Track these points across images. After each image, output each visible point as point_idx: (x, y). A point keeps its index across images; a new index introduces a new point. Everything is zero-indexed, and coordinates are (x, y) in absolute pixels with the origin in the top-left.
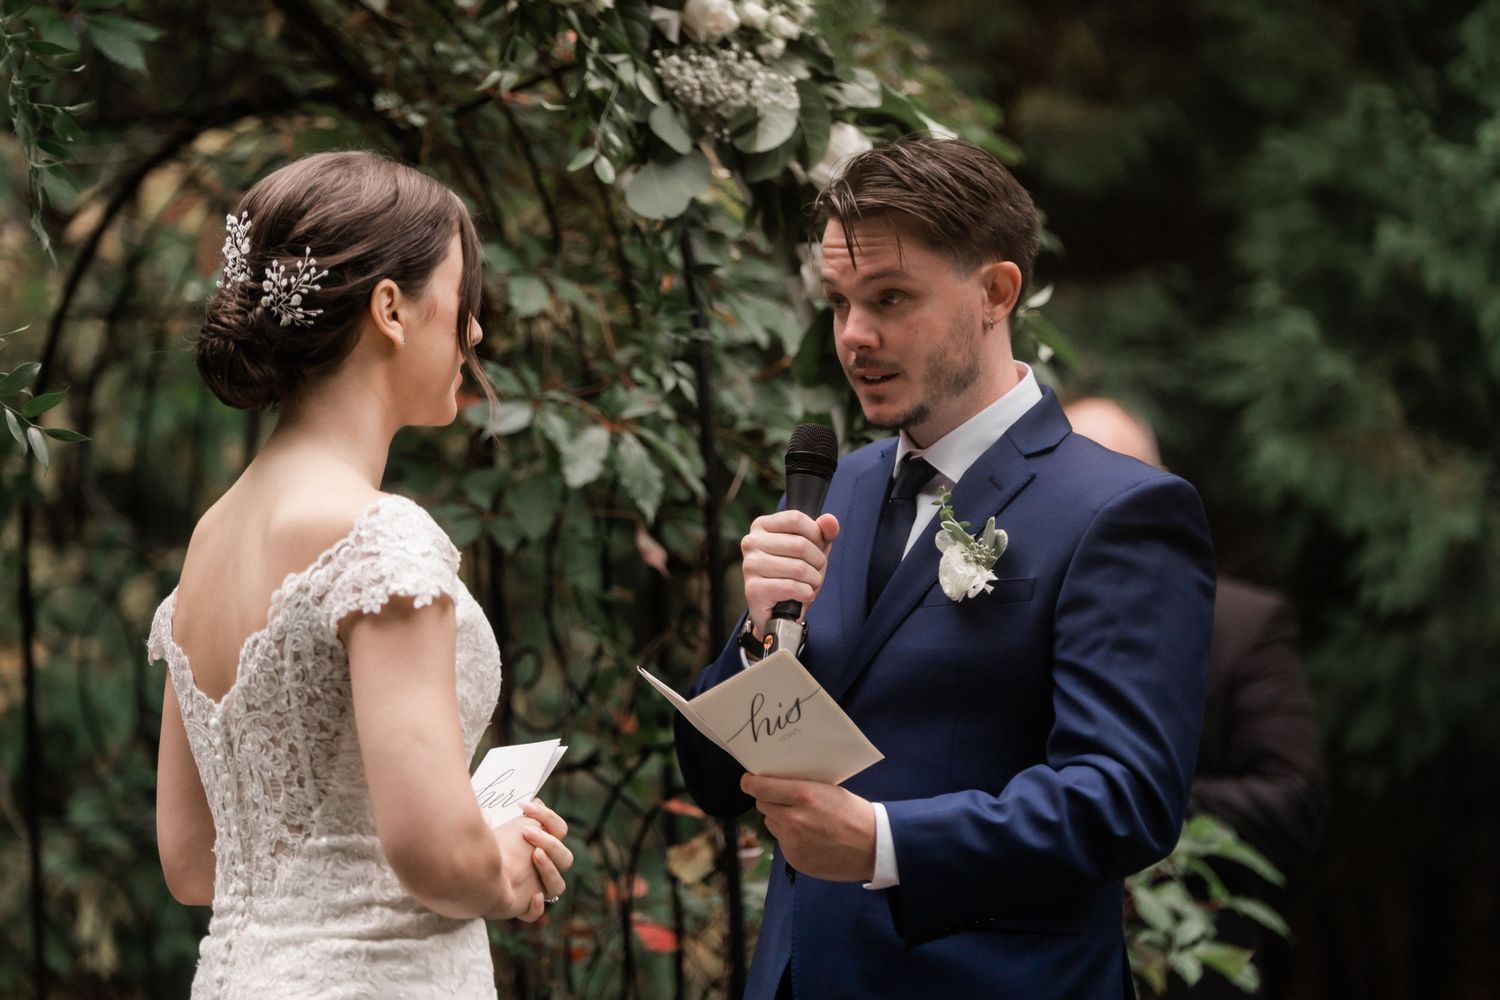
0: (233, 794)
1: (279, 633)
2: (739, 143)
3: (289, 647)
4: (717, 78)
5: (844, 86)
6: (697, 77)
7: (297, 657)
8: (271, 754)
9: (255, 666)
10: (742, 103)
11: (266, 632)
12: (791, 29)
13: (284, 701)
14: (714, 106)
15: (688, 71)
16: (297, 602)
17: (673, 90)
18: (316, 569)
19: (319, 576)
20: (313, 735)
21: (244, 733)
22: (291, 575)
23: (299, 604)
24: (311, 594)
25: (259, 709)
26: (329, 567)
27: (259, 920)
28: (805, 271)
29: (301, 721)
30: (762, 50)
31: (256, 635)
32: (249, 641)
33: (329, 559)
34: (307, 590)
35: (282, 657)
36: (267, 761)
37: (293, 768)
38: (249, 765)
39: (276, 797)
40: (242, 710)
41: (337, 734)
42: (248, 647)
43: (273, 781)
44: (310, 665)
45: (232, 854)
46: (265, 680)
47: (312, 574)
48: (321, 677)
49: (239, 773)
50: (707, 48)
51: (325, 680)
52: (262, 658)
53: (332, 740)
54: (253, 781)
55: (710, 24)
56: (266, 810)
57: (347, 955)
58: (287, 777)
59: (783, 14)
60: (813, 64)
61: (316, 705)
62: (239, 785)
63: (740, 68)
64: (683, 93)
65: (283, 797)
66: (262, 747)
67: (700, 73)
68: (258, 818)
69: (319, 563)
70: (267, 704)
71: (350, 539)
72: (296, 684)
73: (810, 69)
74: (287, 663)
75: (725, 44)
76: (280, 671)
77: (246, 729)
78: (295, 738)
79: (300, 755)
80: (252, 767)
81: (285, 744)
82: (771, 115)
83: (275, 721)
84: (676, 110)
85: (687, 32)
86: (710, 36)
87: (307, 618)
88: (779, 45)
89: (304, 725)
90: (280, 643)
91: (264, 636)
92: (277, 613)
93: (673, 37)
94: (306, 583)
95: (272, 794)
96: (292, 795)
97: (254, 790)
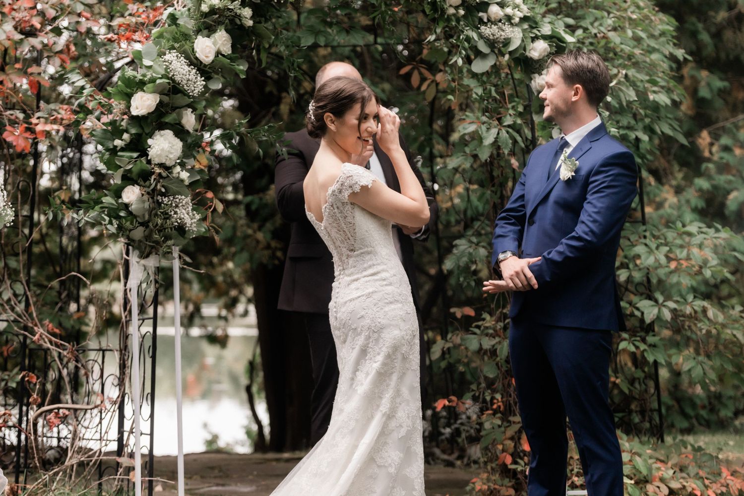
1: (331, 203)
3: (335, 206)
4: (497, 31)
6: (490, 31)
7: (338, 208)
8: (339, 234)
9: (327, 213)
10: (504, 37)
11: (328, 204)
12: (521, 15)
14: (496, 39)
15: (488, 29)
17: (483, 36)
18: (335, 185)
19: (336, 187)
20: (348, 226)
22: (330, 188)
23: (334, 195)
26: (338, 183)
27: (347, 276)
29: (344, 223)
30: (513, 21)
31: (325, 205)
32: (324, 207)
33: (338, 181)
34: (335, 191)
35: (334, 209)
36: (339, 236)
37: (346, 236)
39: (344, 244)
42: (324, 209)
44: (342, 209)
46: (331, 216)
48: (346, 211)
49: (333, 240)
50: (494, 23)
52: (328, 211)
54: (337, 241)
55: (495, 16)
57: (369, 281)
59: (518, 11)
60: (530, 24)
61: (347, 218)
62: (334, 243)
63: (504, 27)
64: (487, 36)
66: (336, 232)
68: (341, 250)
69: (335, 183)
70: (333, 222)
71: (342, 175)
72: (340, 215)
74: (336, 210)
75: (500, 21)
76: (335, 213)
77: (331, 229)
78: (344, 228)
79: (346, 232)
80: (336, 238)
81: (342, 230)
82: (515, 40)
83: (336, 226)
84: (484, 42)
85: (489, 19)
86: (495, 19)
87: (337, 198)
88: (517, 20)
90: (332, 206)
92: (329, 198)
93: (485, 21)
94: (334, 189)
96: (347, 242)
97: (338, 243)
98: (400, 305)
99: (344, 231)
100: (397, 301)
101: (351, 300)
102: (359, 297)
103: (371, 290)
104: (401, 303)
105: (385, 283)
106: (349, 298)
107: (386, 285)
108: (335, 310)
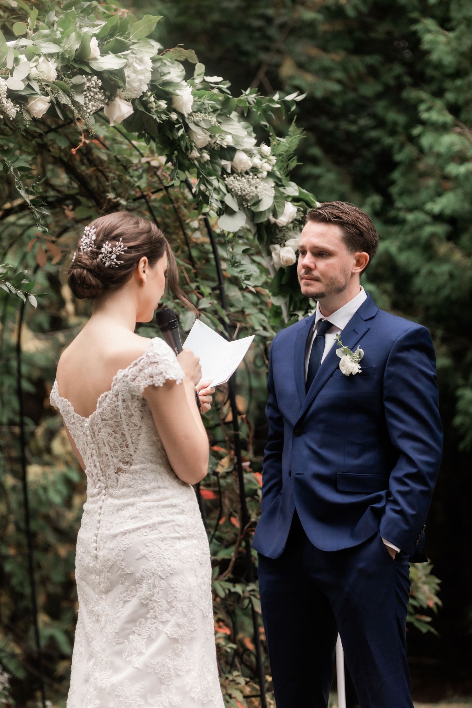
0: (96, 451)
1: (116, 392)
2: (253, 208)
3: (120, 397)
4: (247, 186)
5: (287, 188)
6: (239, 185)
7: (124, 401)
8: (113, 436)
9: (106, 404)
10: (254, 194)
11: (111, 392)
12: (269, 168)
13: (119, 417)
14: (245, 196)
15: (235, 182)
16: (123, 380)
17: (231, 189)
18: (131, 368)
19: (132, 371)
20: (131, 429)
21: (100, 429)
22: (120, 370)
23: (124, 381)
24: (129, 377)
25: (107, 420)
26: (136, 367)
28: (273, 254)
29: (126, 424)
30: (260, 175)
31: (106, 393)
32: (103, 395)
33: (136, 364)
34: (127, 376)
35: (118, 401)
36: (111, 439)
37: (123, 441)
38: (103, 440)
39: (117, 452)
40: (99, 421)
41: (141, 427)
42: (103, 397)
43: (115, 446)
44: (130, 404)
45: (97, 473)
46: (110, 410)
47: (129, 370)
48: (134, 407)
49: (98, 443)
50: (241, 175)
51: (135, 407)
52: (109, 401)
53: (139, 430)
54: (105, 446)
55: (243, 166)
56: (112, 456)
58: (121, 444)
59: (266, 162)
60: (276, 180)
61: (133, 417)
62: (99, 448)
63: (253, 182)
64: (235, 190)
65: (119, 452)
66: (109, 434)
67: (240, 183)
68: (108, 459)
69: (132, 366)
70: (111, 419)
71: (144, 356)
72: (125, 411)
73: (275, 182)
74: (120, 403)
75: (247, 173)
76: (117, 406)
77: (102, 427)
78: (124, 431)
79: (127, 436)
80: (105, 441)
81: (120, 433)
82: (265, 198)
83: (114, 425)
84: (233, 196)
85: (234, 169)
86: (242, 170)
87: (128, 387)
88: (265, 174)
89: (127, 425)
90: (117, 396)
91: (110, 393)
92: (115, 385)
93: (229, 171)
94: (127, 373)
95: (114, 451)
96: (123, 451)
97: (106, 450)
98: (195, 542)
99: (123, 435)
100: (192, 537)
101: (124, 533)
102: (138, 529)
103: (156, 519)
104: (197, 538)
105: (175, 510)
106: (122, 530)
107: (177, 513)
108: (95, 545)
